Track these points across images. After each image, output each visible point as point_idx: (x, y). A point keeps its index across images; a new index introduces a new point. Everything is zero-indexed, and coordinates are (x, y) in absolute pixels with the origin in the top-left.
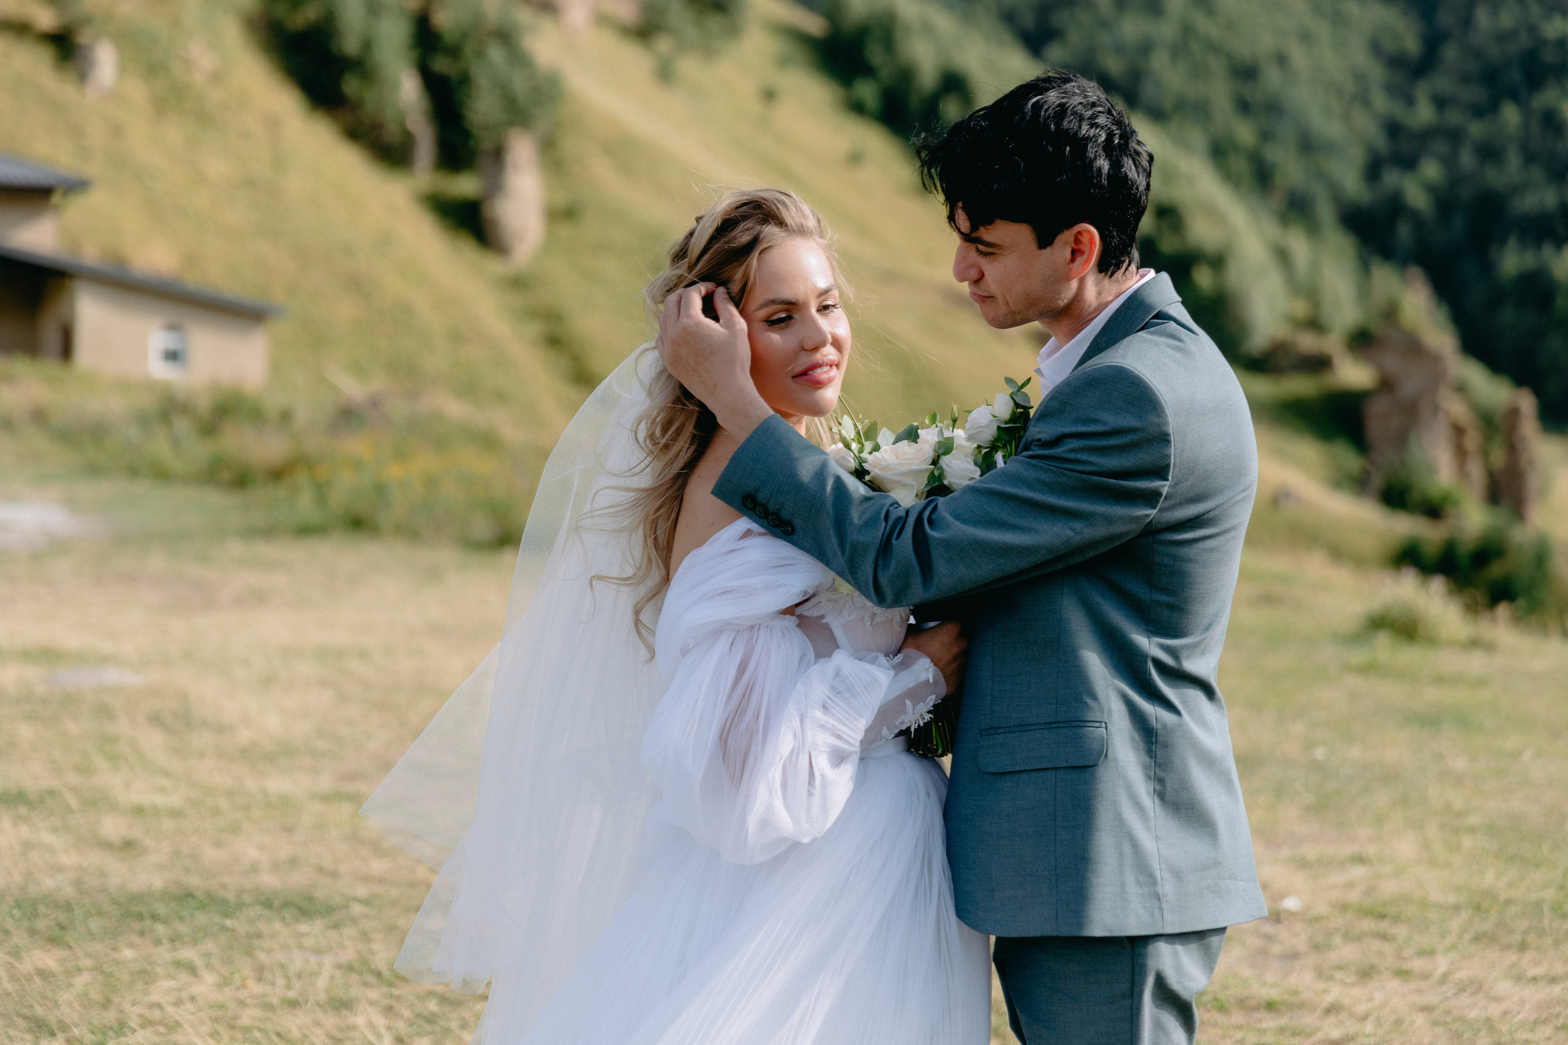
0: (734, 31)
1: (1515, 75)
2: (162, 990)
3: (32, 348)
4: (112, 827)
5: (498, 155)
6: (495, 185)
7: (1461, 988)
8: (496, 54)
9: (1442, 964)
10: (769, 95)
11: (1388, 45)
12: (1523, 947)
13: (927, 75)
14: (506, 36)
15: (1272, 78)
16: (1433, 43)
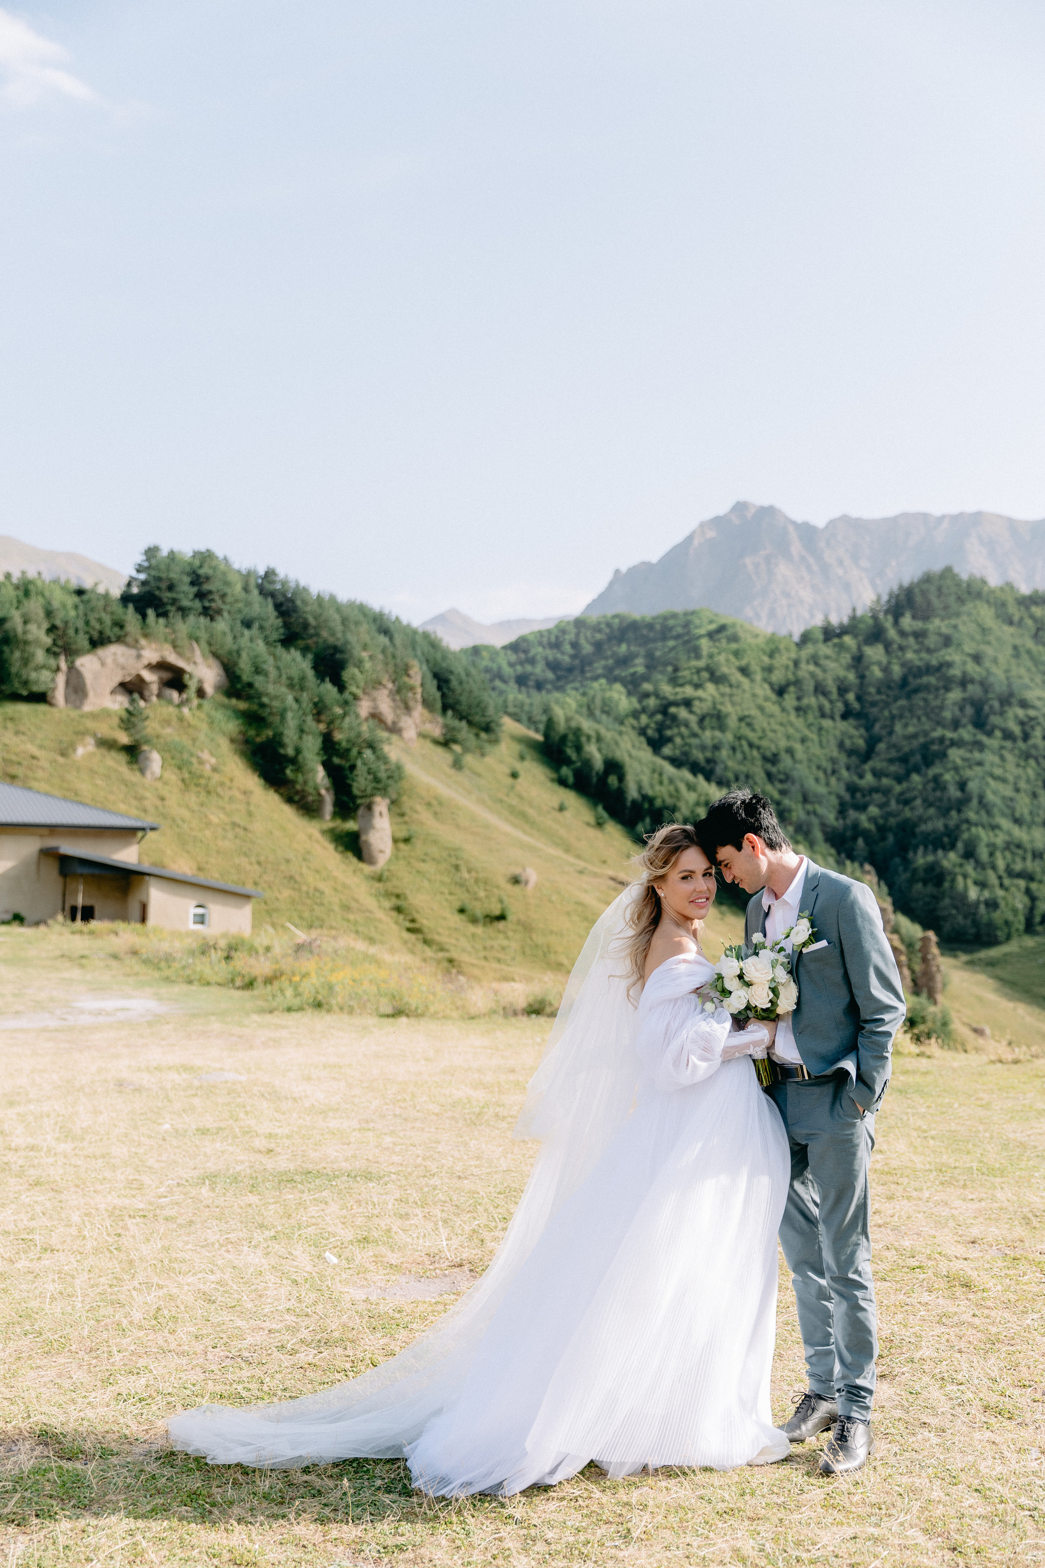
0: (496, 741)
1: (918, 758)
2: (313, 1210)
3: (124, 917)
4: (259, 1143)
5: (369, 807)
6: (369, 826)
7: (937, 1204)
8: (368, 753)
9: (926, 1194)
10: (514, 775)
11: (848, 743)
12: (965, 1186)
13: (598, 762)
14: (372, 746)
15: (786, 762)
16: (872, 742)
